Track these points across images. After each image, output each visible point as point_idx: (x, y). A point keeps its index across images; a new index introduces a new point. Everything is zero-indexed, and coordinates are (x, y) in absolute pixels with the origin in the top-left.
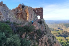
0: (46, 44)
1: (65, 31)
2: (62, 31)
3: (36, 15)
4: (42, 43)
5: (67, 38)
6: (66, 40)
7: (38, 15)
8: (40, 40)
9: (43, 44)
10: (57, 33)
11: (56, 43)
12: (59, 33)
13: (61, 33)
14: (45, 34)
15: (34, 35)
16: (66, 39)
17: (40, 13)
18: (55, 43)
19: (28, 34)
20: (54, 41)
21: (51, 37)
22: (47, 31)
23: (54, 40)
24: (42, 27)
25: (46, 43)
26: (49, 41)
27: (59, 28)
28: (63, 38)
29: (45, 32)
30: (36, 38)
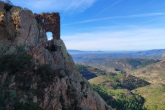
0: (61, 100)
1: (130, 76)
2: (123, 75)
3: (41, 31)
4: (51, 98)
5: (133, 91)
6: (132, 96)
7: (47, 31)
8: (46, 90)
9: (55, 101)
10: (112, 80)
11: (89, 96)
12: (118, 81)
13: (121, 80)
14: (61, 77)
15: (31, 79)
16: (132, 93)
17: (53, 24)
18: (86, 97)
19: (14, 77)
20: (84, 93)
21: (76, 82)
22: (69, 69)
23: (84, 90)
24: (55, 60)
25: (61, 97)
26: (70, 92)
27: (117, 70)
28: (125, 91)
29: (62, 72)
30: (37, 86)
